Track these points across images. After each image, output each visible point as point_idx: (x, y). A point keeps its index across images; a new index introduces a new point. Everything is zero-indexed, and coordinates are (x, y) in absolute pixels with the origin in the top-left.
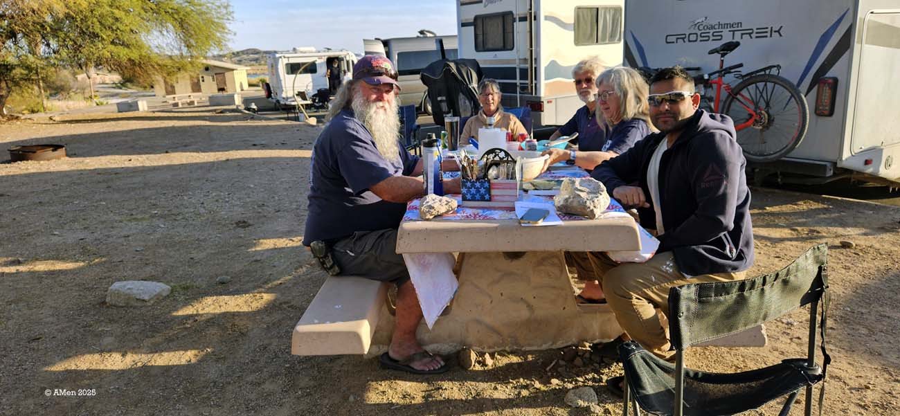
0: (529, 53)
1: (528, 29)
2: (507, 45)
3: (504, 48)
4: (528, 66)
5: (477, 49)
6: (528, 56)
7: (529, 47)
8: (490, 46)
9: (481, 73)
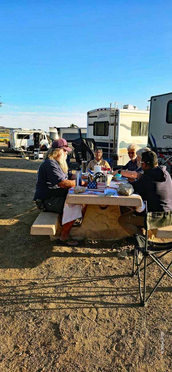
0: (114, 138)
1: (114, 129)
2: (106, 134)
3: (104, 135)
4: (113, 142)
5: (94, 135)
6: (114, 139)
7: (114, 135)
8: (99, 134)
9: (95, 144)
